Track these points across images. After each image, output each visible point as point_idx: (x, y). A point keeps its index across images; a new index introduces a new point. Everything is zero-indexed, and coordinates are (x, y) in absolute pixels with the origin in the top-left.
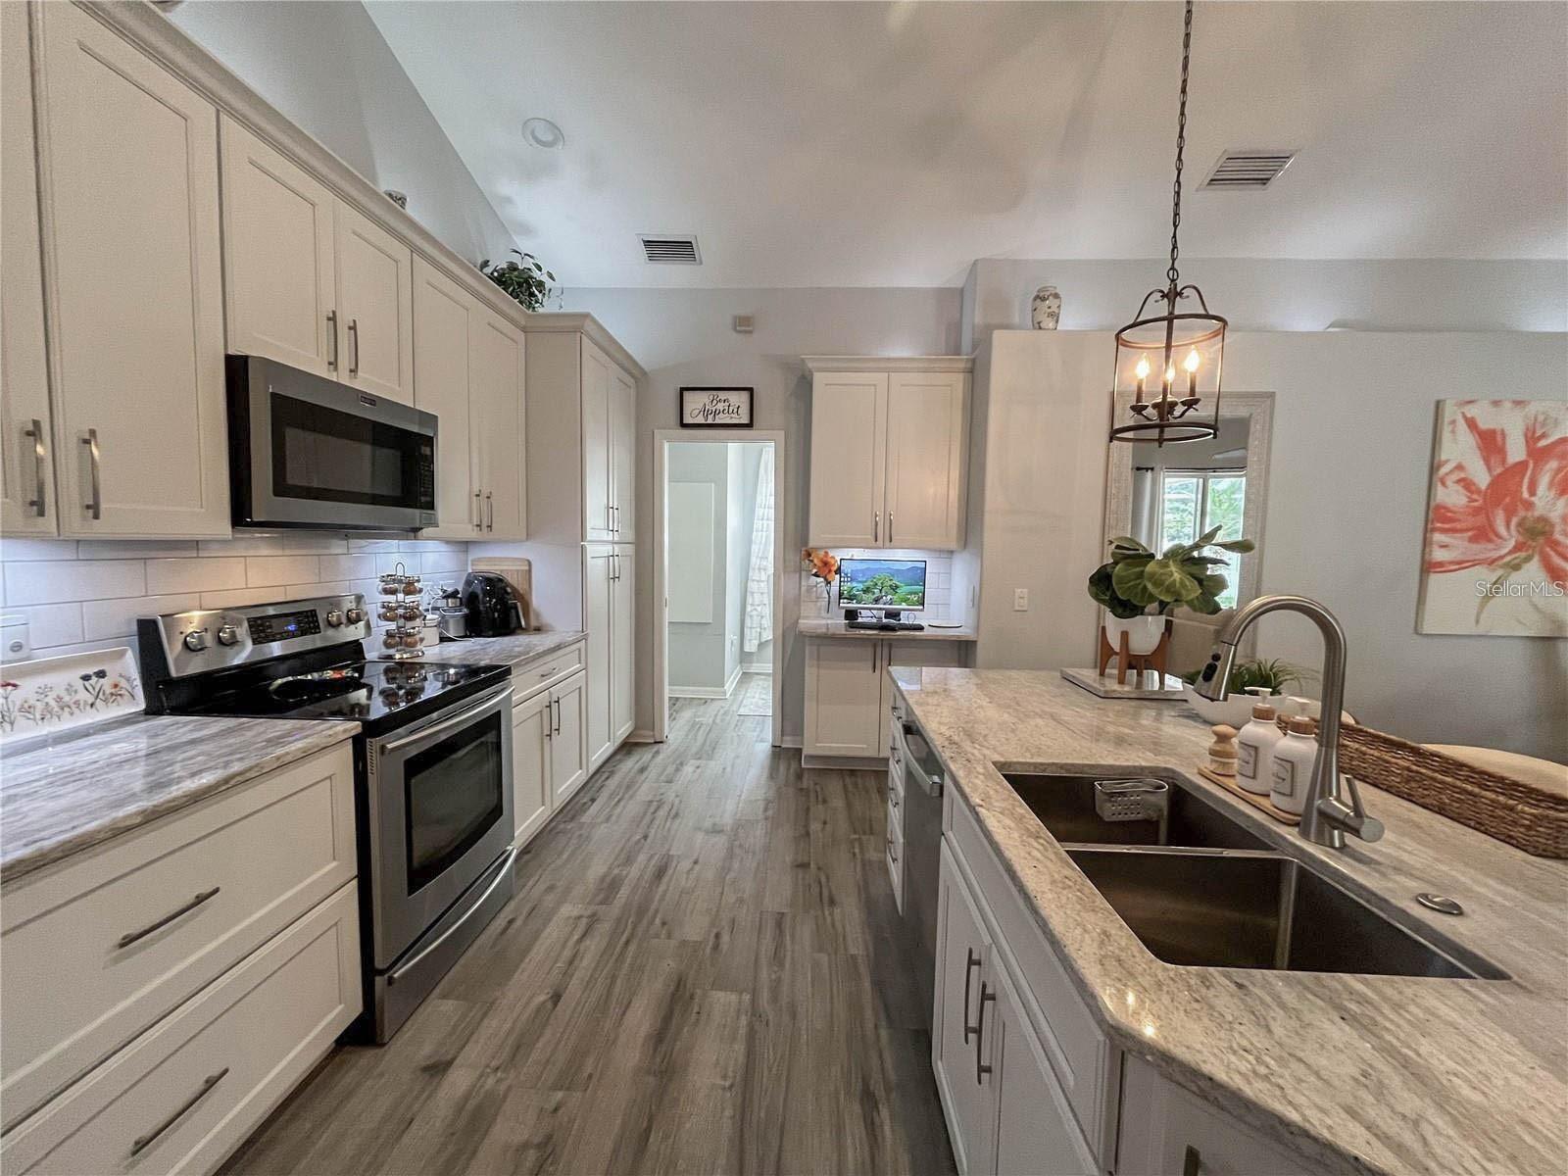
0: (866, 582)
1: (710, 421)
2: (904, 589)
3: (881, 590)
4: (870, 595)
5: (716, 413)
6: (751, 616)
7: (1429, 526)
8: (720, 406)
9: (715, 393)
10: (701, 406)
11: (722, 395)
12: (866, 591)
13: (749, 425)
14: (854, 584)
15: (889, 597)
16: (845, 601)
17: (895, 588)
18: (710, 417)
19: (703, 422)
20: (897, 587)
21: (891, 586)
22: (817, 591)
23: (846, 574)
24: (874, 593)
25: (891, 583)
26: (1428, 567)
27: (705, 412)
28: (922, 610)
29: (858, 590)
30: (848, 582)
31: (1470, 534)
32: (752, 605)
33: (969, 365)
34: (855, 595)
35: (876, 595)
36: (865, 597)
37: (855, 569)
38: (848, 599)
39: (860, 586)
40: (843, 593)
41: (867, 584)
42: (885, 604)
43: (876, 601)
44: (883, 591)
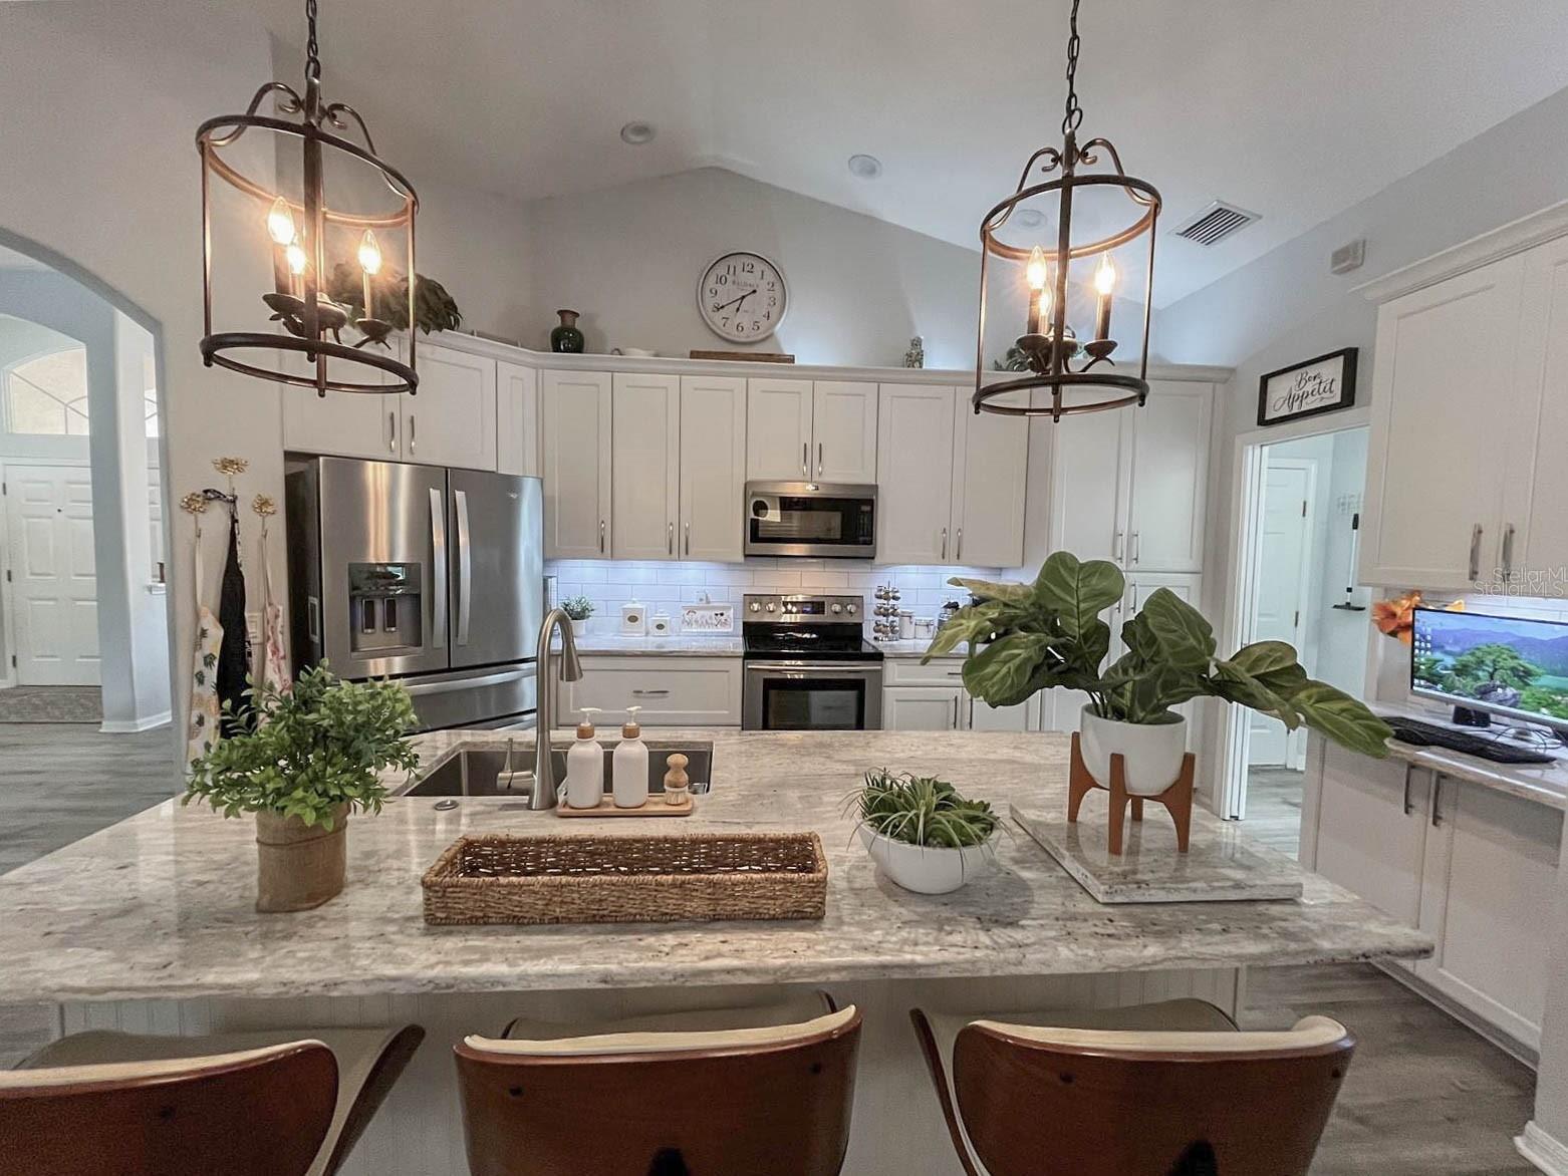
0: (1461, 655)
1: (1295, 410)
2: (1542, 680)
3: (1492, 676)
4: (1469, 679)
5: (1302, 398)
8: (1309, 388)
9: (1299, 371)
10: (1285, 394)
11: (1312, 371)
12: (1462, 670)
13: (1347, 403)
14: (1438, 655)
15: (1510, 691)
16: (1422, 682)
17: (1523, 676)
18: (1296, 404)
19: (1287, 413)
20: (1528, 673)
21: (1513, 669)
23: (1424, 637)
24: (1478, 678)
25: (1513, 663)
27: (1291, 399)
29: (1446, 669)
30: (1426, 649)
34: (1441, 677)
35: (1480, 684)
36: (1459, 681)
37: (1438, 627)
38: (1428, 680)
39: (1450, 661)
40: (1419, 669)
41: (1464, 658)
42: (1500, 702)
43: (1485, 693)
44: (1497, 676)
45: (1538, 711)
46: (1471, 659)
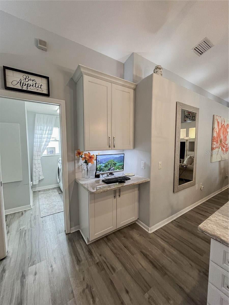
0: (105, 163)
2: (118, 164)
5: (28, 85)
6: (35, 172)
7: (213, 140)
8: (30, 83)
9: (27, 75)
10: (18, 80)
11: (31, 77)
12: (106, 166)
13: (48, 95)
14: (101, 164)
17: (115, 164)
18: (25, 87)
20: (116, 164)
21: (114, 164)
22: (82, 167)
23: (99, 161)
24: (108, 167)
25: (114, 162)
26: (212, 149)
28: (123, 171)
29: (103, 167)
30: (99, 164)
31: (216, 142)
32: (36, 168)
33: (135, 87)
34: (102, 169)
36: (105, 169)
37: (101, 159)
38: (99, 171)
39: (104, 165)
40: (98, 169)
41: (106, 164)
42: (112, 170)
43: (109, 170)
44: (111, 166)
45: (117, 170)
46: (107, 163)
